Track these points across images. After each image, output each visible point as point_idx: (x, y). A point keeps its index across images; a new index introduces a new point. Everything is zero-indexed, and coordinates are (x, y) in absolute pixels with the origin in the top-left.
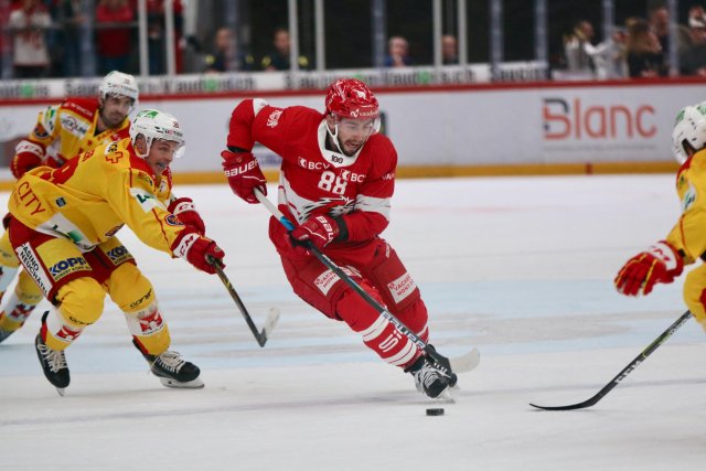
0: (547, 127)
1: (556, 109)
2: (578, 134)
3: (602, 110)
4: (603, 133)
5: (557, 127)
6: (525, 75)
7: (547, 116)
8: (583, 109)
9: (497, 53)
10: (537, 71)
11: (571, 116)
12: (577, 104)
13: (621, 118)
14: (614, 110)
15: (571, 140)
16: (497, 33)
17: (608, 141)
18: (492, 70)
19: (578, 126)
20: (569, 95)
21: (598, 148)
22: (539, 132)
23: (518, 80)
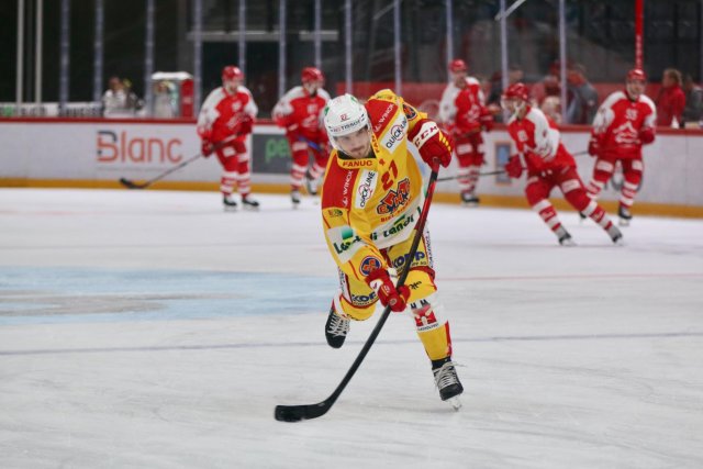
0: (100, 152)
1: (107, 139)
2: (123, 159)
3: (141, 141)
4: (142, 158)
5: (108, 152)
6: (84, 112)
7: (101, 144)
8: (128, 139)
9: (64, 95)
10: (94, 109)
11: (119, 144)
12: (124, 135)
13: (156, 147)
14: (152, 141)
15: (118, 163)
16: (64, 80)
17: (145, 165)
18: (60, 107)
20: (118, 129)
21: (138, 170)
22: (94, 156)
23: (79, 116)
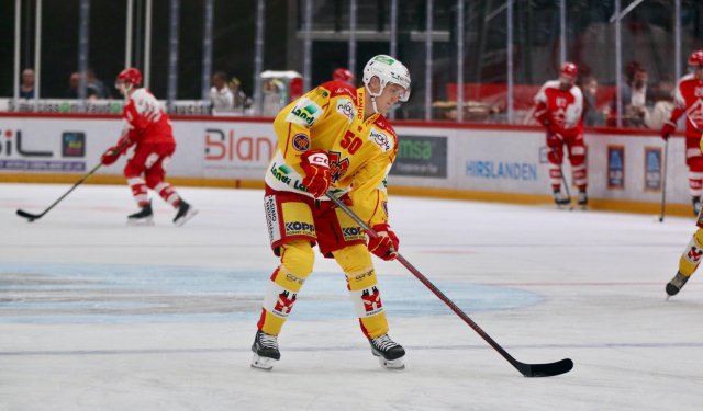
0: (207, 150)
1: (215, 137)
2: (231, 157)
3: (250, 140)
4: (250, 157)
5: (216, 151)
6: (193, 109)
7: (208, 142)
8: (236, 138)
9: (172, 92)
10: (202, 107)
11: (227, 143)
12: (232, 133)
13: (264, 147)
14: (259, 140)
15: (225, 161)
16: (173, 77)
17: (253, 163)
18: (168, 105)
19: (231, 150)
20: (226, 127)
21: (246, 168)
22: (202, 154)
23: (187, 114)
